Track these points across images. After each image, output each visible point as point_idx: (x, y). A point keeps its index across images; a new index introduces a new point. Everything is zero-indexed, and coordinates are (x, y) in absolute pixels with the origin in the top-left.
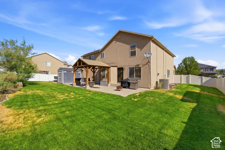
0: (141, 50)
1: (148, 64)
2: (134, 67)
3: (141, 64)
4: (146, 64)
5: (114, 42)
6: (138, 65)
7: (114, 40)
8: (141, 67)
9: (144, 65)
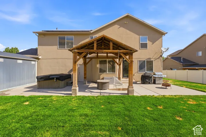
0: (152, 44)
1: (160, 58)
2: (145, 61)
3: (153, 58)
4: (158, 58)
5: (116, 26)
6: (150, 59)
7: (117, 25)
8: (152, 61)
9: (157, 59)
